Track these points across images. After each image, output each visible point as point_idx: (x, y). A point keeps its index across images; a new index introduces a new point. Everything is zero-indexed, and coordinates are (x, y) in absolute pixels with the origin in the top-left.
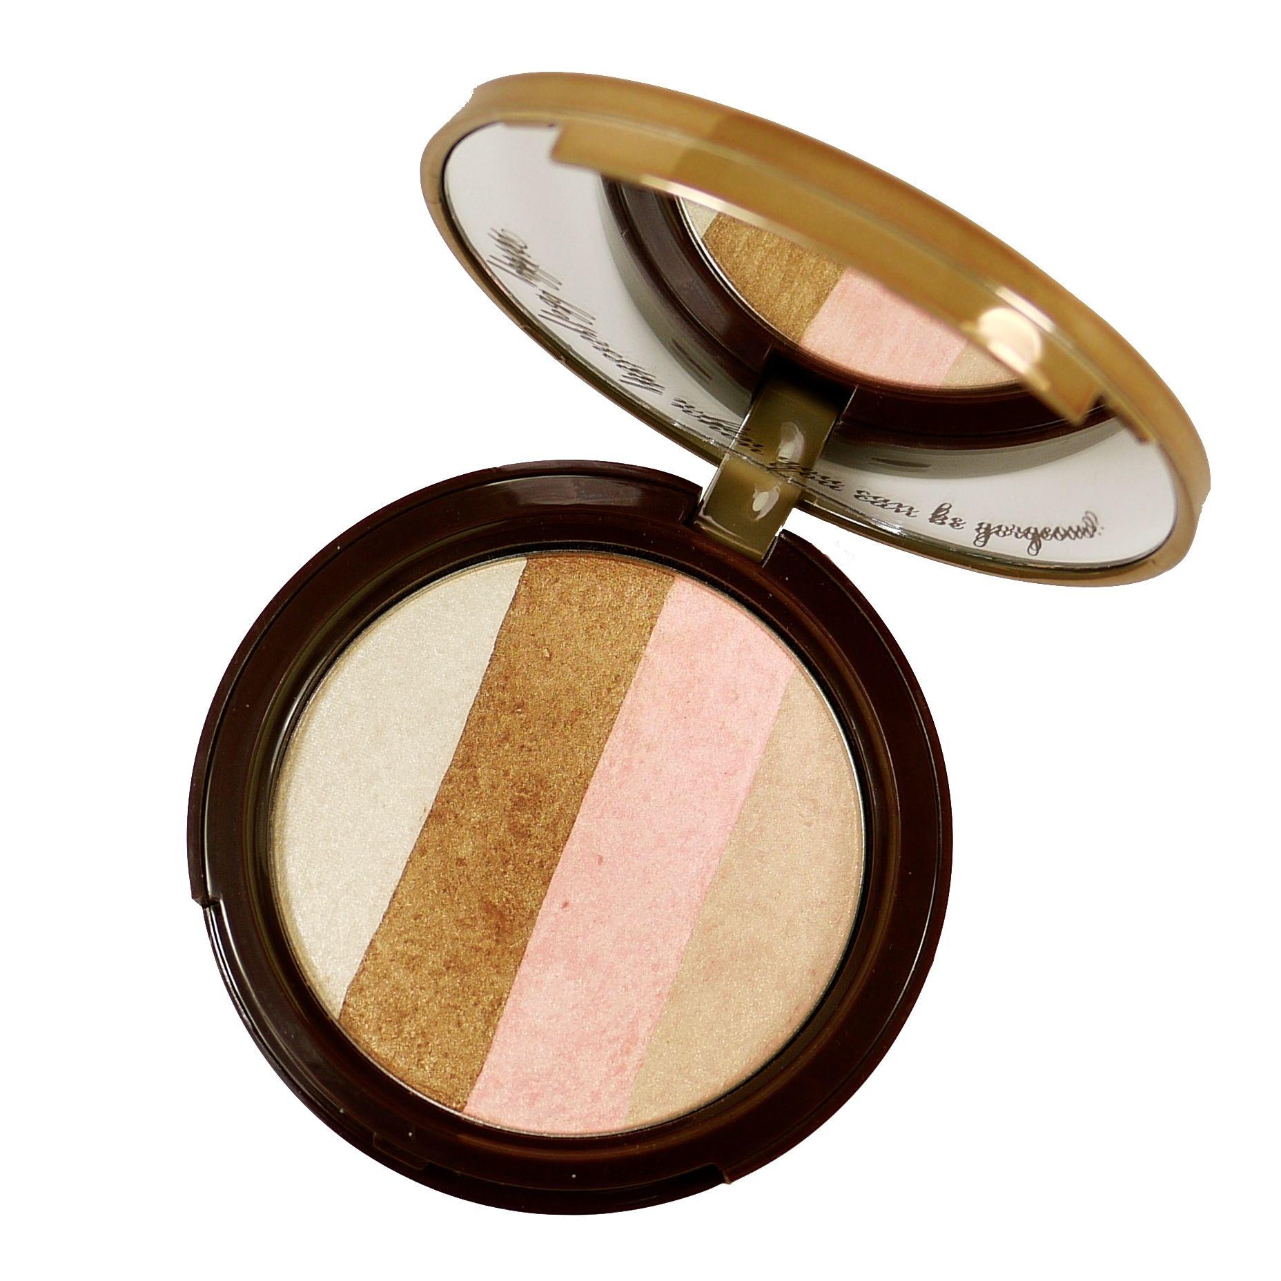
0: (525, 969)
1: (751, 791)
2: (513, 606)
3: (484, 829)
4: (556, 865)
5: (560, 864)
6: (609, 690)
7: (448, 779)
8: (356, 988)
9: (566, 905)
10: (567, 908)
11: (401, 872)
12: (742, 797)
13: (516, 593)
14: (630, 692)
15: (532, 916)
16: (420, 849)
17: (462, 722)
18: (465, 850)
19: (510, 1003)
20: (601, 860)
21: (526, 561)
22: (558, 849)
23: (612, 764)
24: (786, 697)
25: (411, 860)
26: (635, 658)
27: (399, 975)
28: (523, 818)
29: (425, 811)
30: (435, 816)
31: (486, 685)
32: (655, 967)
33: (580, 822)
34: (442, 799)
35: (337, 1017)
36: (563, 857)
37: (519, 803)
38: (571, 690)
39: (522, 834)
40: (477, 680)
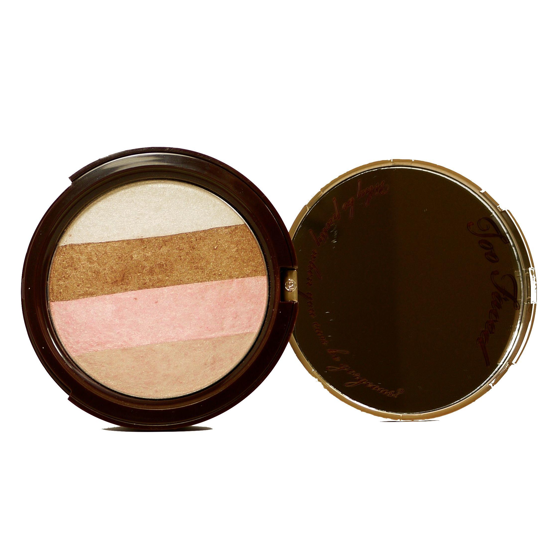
0: (108, 297)
1: (206, 339)
2: (226, 228)
3: (146, 259)
4: (147, 289)
5: (148, 289)
6: (215, 274)
7: (156, 238)
8: (72, 246)
9: (136, 299)
10: (134, 299)
11: (118, 240)
12: (202, 337)
13: (231, 226)
14: (218, 281)
15: (126, 290)
16: (128, 242)
17: (178, 233)
18: (135, 257)
19: (94, 298)
20: (156, 302)
21: (244, 224)
22: (153, 286)
23: (190, 289)
24: (246, 334)
25: (123, 241)
26: (231, 277)
27: (83, 257)
28: (157, 270)
29: (142, 237)
30: (142, 240)
31: (194, 233)
32: (130, 339)
33: (165, 289)
34: (149, 240)
35: (60, 246)
36: (151, 289)
37: (161, 266)
38: (208, 262)
39: (151, 272)
40: (195, 229)
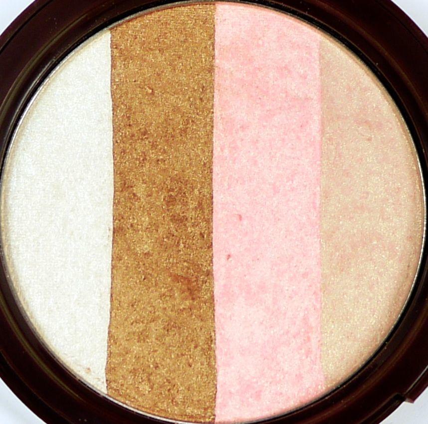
0: (219, 309)
1: (323, 132)
2: (113, 66)
3: (154, 226)
4: (212, 232)
5: (214, 231)
6: (201, 99)
7: (116, 203)
8: (110, 370)
9: (229, 256)
10: (230, 259)
11: (110, 278)
12: (318, 138)
13: (112, 56)
14: (215, 95)
15: (209, 274)
16: (116, 258)
17: (110, 160)
18: (147, 248)
19: (218, 337)
20: (240, 218)
21: (110, 32)
22: (209, 221)
23: (222, 150)
24: (321, 57)
25: (113, 267)
26: (211, 70)
27: (136, 348)
28: (178, 208)
29: (109, 230)
30: (118, 231)
31: (116, 130)
32: (305, 275)
33: (218, 198)
34: (118, 217)
35: (106, 392)
36: (215, 224)
37: (170, 201)
38: (176, 109)
39: (179, 220)
40: (108, 126)
